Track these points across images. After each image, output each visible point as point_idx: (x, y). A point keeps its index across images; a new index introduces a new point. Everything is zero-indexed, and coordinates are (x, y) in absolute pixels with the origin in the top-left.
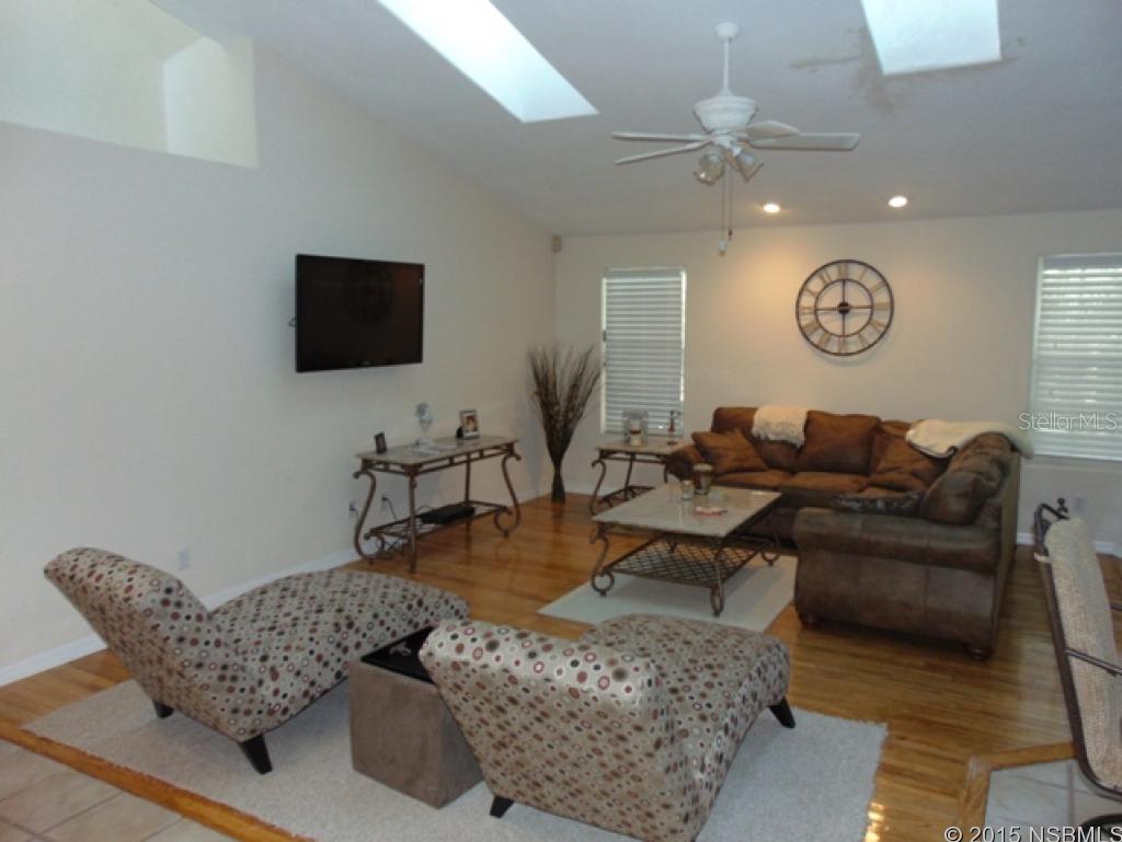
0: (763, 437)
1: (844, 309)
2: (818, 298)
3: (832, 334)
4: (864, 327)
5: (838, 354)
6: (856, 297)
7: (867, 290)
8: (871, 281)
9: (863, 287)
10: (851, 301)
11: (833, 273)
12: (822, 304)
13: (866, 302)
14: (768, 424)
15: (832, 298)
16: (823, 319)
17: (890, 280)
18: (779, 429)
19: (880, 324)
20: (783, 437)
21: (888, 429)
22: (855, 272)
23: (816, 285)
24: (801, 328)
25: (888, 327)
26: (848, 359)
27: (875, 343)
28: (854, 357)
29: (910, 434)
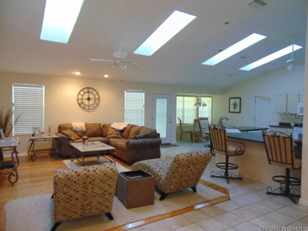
0: (76, 130)
1: (89, 99)
2: (82, 96)
3: (86, 105)
4: (94, 103)
5: (88, 109)
6: (91, 96)
7: (94, 95)
8: (95, 93)
9: (93, 94)
10: (90, 97)
11: (86, 90)
12: (83, 98)
13: (94, 97)
14: (77, 127)
15: (86, 96)
16: (84, 101)
17: (99, 93)
18: (80, 128)
19: (97, 102)
20: (81, 130)
21: (106, 125)
22: (91, 90)
23: (82, 93)
24: (79, 103)
25: (99, 103)
26: (90, 111)
27: (96, 107)
28: (92, 110)
29: (112, 126)
